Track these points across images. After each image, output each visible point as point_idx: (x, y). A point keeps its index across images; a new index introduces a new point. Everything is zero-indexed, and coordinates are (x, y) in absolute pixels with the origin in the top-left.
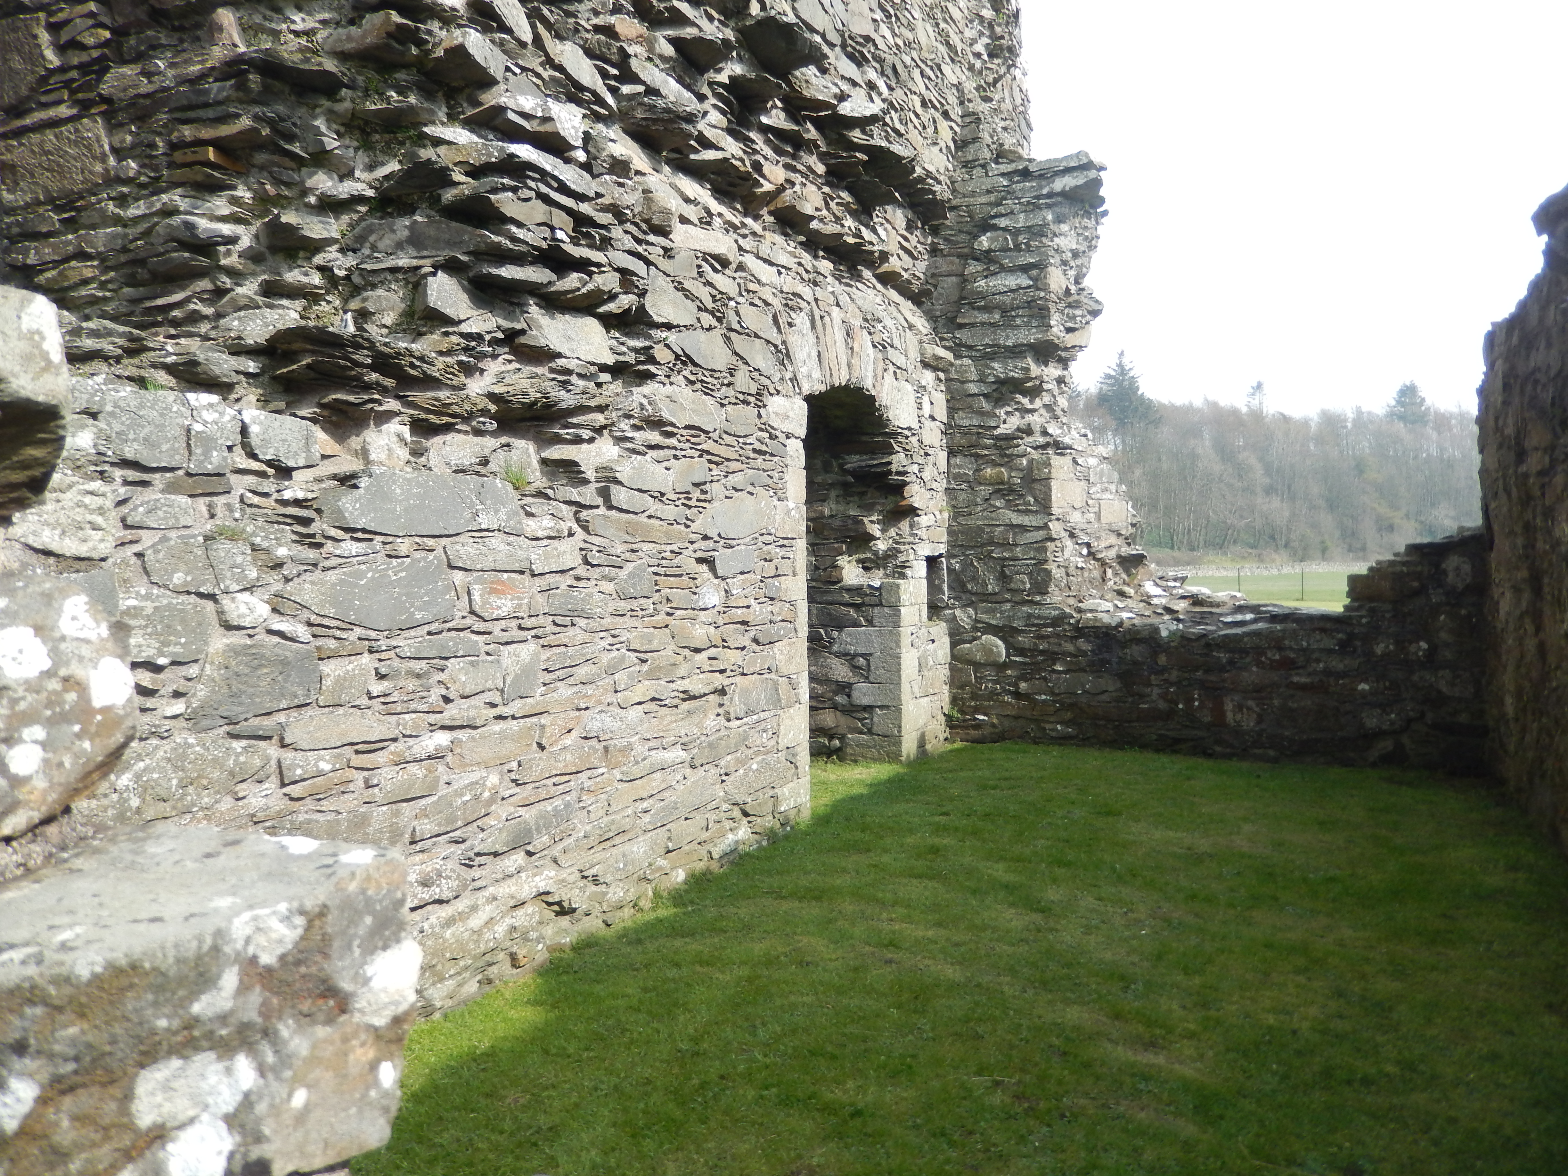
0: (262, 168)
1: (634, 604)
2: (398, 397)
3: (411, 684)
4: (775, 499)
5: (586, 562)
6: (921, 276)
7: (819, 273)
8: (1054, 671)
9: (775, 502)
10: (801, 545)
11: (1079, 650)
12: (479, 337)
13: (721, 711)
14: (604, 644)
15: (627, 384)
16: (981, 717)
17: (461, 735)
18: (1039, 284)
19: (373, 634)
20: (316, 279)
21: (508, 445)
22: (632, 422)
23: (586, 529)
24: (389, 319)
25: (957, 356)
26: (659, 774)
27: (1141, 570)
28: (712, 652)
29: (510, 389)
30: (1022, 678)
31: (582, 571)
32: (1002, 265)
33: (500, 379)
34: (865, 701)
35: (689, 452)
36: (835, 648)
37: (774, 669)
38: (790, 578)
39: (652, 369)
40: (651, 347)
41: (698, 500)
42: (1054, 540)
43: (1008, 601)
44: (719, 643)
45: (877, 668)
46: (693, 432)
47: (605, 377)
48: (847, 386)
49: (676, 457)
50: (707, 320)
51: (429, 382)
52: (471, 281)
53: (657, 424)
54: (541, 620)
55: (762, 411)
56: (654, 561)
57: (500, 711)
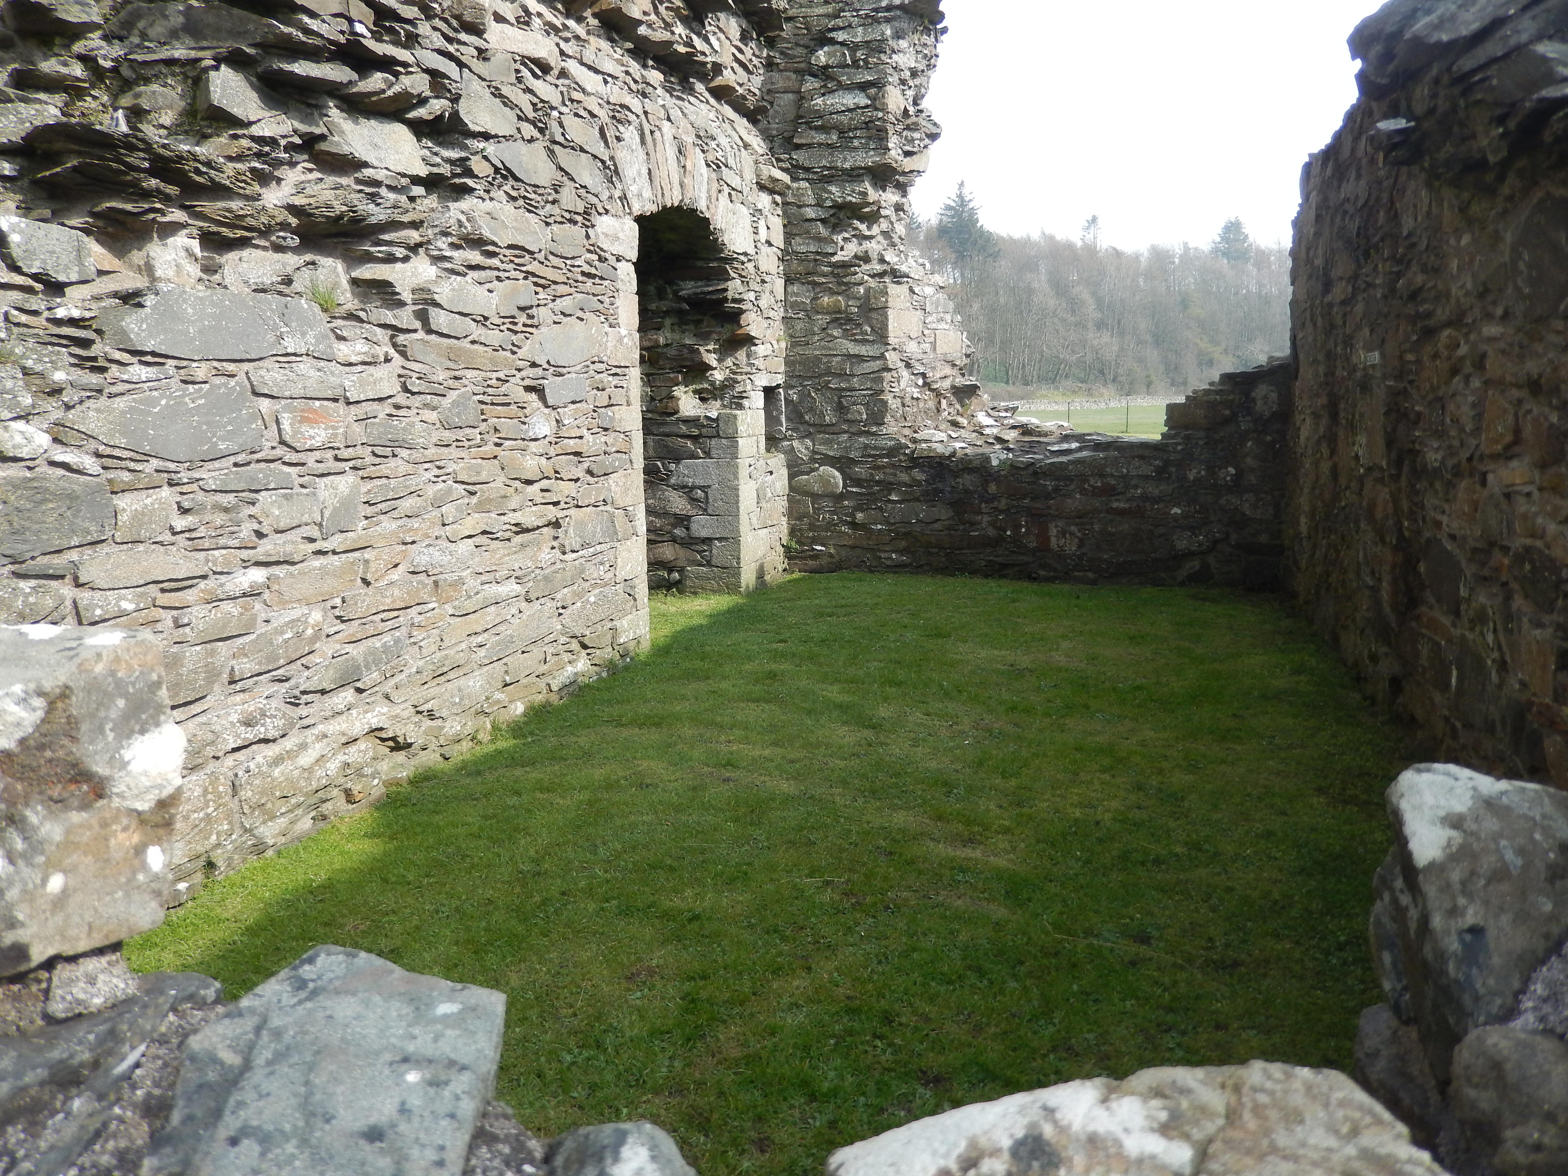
1: (460, 434)
2: (183, 207)
4: (606, 325)
5: (406, 390)
6: (757, 92)
7: (648, 84)
8: (890, 501)
9: (607, 328)
10: (635, 373)
11: (914, 480)
12: (273, 142)
13: (555, 544)
14: (429, 475)
15: (442, 199)
16: (819, 548)
17: (278, 571)
18: (877, 103)
19: (172, 466)
20: (78, 70)
21: (313, 263)
22: (450, 240)
25: (794, 179)
26: (493, 608)
27: (974, 400)
28: (545, 484)
29: (312, 201)
30: (859, 508)
31: (401, 399)
32: (839, 82)
33: (300, 190)
34: (704, 534)
35: (513, 274)
36: (673, 481)
37: (609, 501)
38: (624, 408)
39: (470, 182)
40: (468, 159)
41: (525, 325)
42: (890, 370)
43: (845, 432)
44: (552, 474)
45: (715, 500)
46: (517, 252)
47: (418, 190)
48: (679, 207)
49: (498, 279)
50: (528, 130)
51: (218, 191)
52: (260, 77)
53: (477, 242)
54: (359, 451)
55: (590, 231)
56: (480, 389)
57: (319, 545)
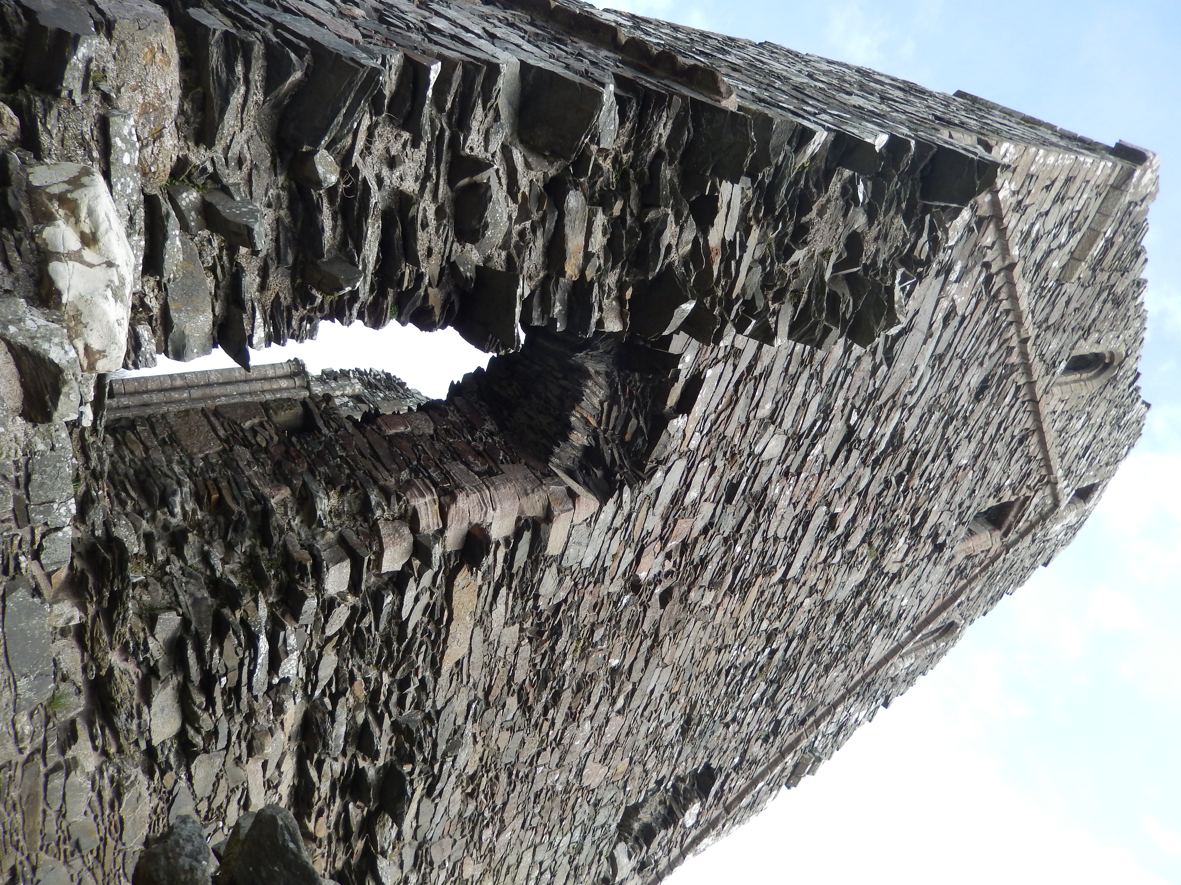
0: (216, 521)
23: (27, 761)
24: (146, 599)
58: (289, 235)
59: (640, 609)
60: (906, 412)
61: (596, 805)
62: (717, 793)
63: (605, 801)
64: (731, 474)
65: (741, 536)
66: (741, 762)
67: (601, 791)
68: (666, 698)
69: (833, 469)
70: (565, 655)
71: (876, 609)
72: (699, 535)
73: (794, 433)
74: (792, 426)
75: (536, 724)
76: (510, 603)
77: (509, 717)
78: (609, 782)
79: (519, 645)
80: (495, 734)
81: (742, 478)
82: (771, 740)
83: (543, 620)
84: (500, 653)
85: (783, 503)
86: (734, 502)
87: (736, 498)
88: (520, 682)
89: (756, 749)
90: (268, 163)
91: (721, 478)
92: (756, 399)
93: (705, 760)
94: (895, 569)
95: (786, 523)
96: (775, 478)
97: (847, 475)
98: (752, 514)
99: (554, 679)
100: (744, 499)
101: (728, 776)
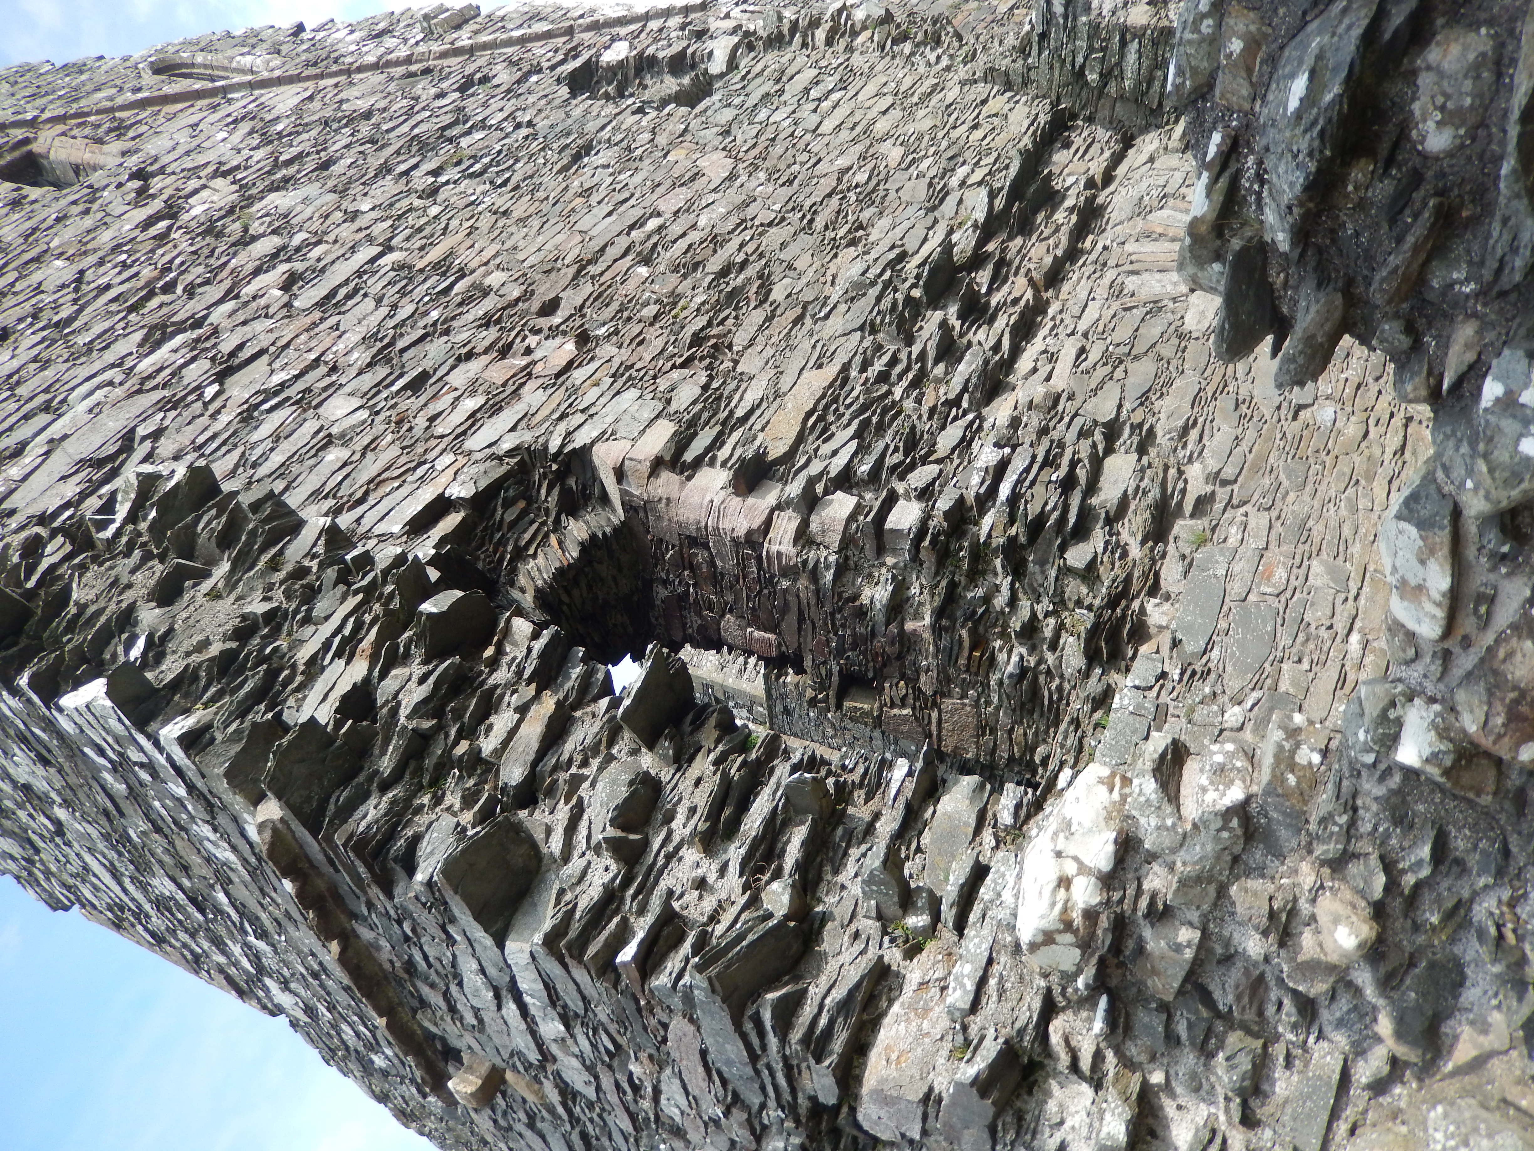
0: (987, 631)
1: (1311, 479)
3: (1311, 645)
5: (1269, 509)
12: (1107, 543)
14: (1332, 510)
15: (1153, 444)
17: (1358, 624)
18: (1139, 33)
19: (1271, 658)
20: (1052, 621)
21: (1175, 538)
22: (1180, 448)
23: (1245, 503)
24: (1084, 590)
29: (1140, 529)
31: (1274, 514)
32: (1116, 64)
33: (1133, 534)
35: (1211, 408)
39: (1146, 426)
40: (1132, 423)
41: (1249, 408)
44: (1367, 414)
46: (1197, 402)
47: (1145, 461)
49: (1212, 421)
50: (1119, 373)
51: (1128, 582)
53: (1185, 431)
54: (1299, 551)
56: (1284, 456)
57: (1351, 597)
58: (831, 854)
59: (588, 311)
60: (129, 363)
61: (727, 133)
62: (575, 57)
63: (715, 130)
64: (410, 403)
65: (425, 327)
66: (529, 73)
67: (716, 143)
68: (594, 199)
69: (265, 344)
70: (698, 310)
71: (269, 148)
72: (479, 355)
73: (305, 411)
74: (305, 420)
75: (761, 256)
76: (737, 397)
77: (787, 281)
78: (702, 148)
79: (746, 348)
80: (810, 273)
81: (398, 392)
82: (478, 75)
83: (708, 360)
84: (770, 351)
85: (353, 338)
86: (420, 369)
87: (415, 373)
88: (759, 310)
89: (504, 76)
90: (829, 925)
91: (425, 405)
92: (344, 472)
93: (574, 102)
94: (219, 183)
95: (358, 312)
96: (353, 372)
97: (246, 328)
98: (400, 344)
99: (720, 292)
100: (403, 366)
101: (553, 68)
